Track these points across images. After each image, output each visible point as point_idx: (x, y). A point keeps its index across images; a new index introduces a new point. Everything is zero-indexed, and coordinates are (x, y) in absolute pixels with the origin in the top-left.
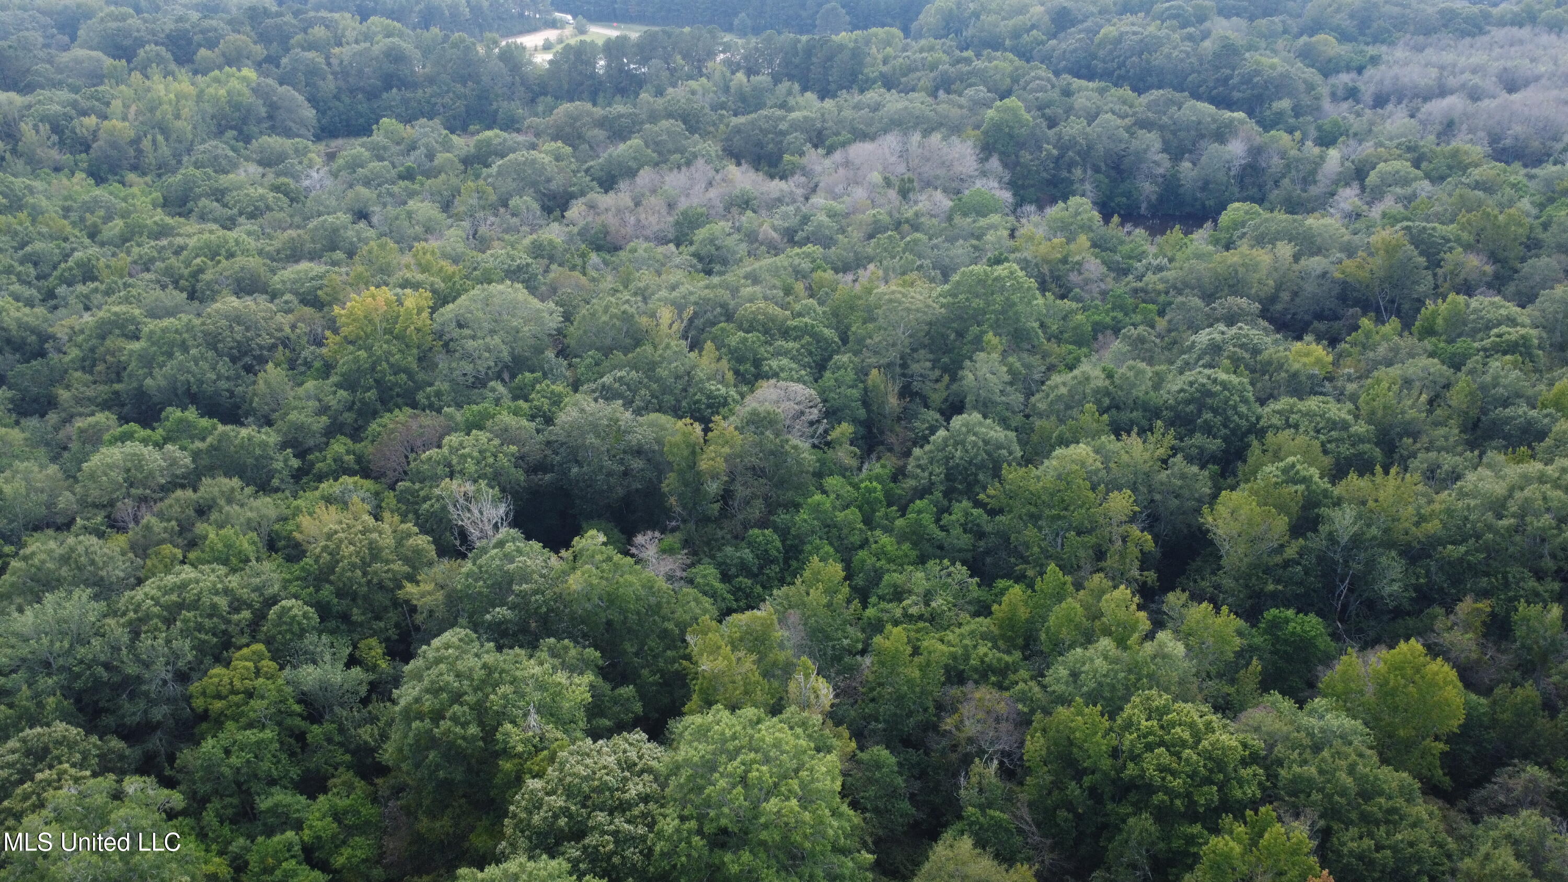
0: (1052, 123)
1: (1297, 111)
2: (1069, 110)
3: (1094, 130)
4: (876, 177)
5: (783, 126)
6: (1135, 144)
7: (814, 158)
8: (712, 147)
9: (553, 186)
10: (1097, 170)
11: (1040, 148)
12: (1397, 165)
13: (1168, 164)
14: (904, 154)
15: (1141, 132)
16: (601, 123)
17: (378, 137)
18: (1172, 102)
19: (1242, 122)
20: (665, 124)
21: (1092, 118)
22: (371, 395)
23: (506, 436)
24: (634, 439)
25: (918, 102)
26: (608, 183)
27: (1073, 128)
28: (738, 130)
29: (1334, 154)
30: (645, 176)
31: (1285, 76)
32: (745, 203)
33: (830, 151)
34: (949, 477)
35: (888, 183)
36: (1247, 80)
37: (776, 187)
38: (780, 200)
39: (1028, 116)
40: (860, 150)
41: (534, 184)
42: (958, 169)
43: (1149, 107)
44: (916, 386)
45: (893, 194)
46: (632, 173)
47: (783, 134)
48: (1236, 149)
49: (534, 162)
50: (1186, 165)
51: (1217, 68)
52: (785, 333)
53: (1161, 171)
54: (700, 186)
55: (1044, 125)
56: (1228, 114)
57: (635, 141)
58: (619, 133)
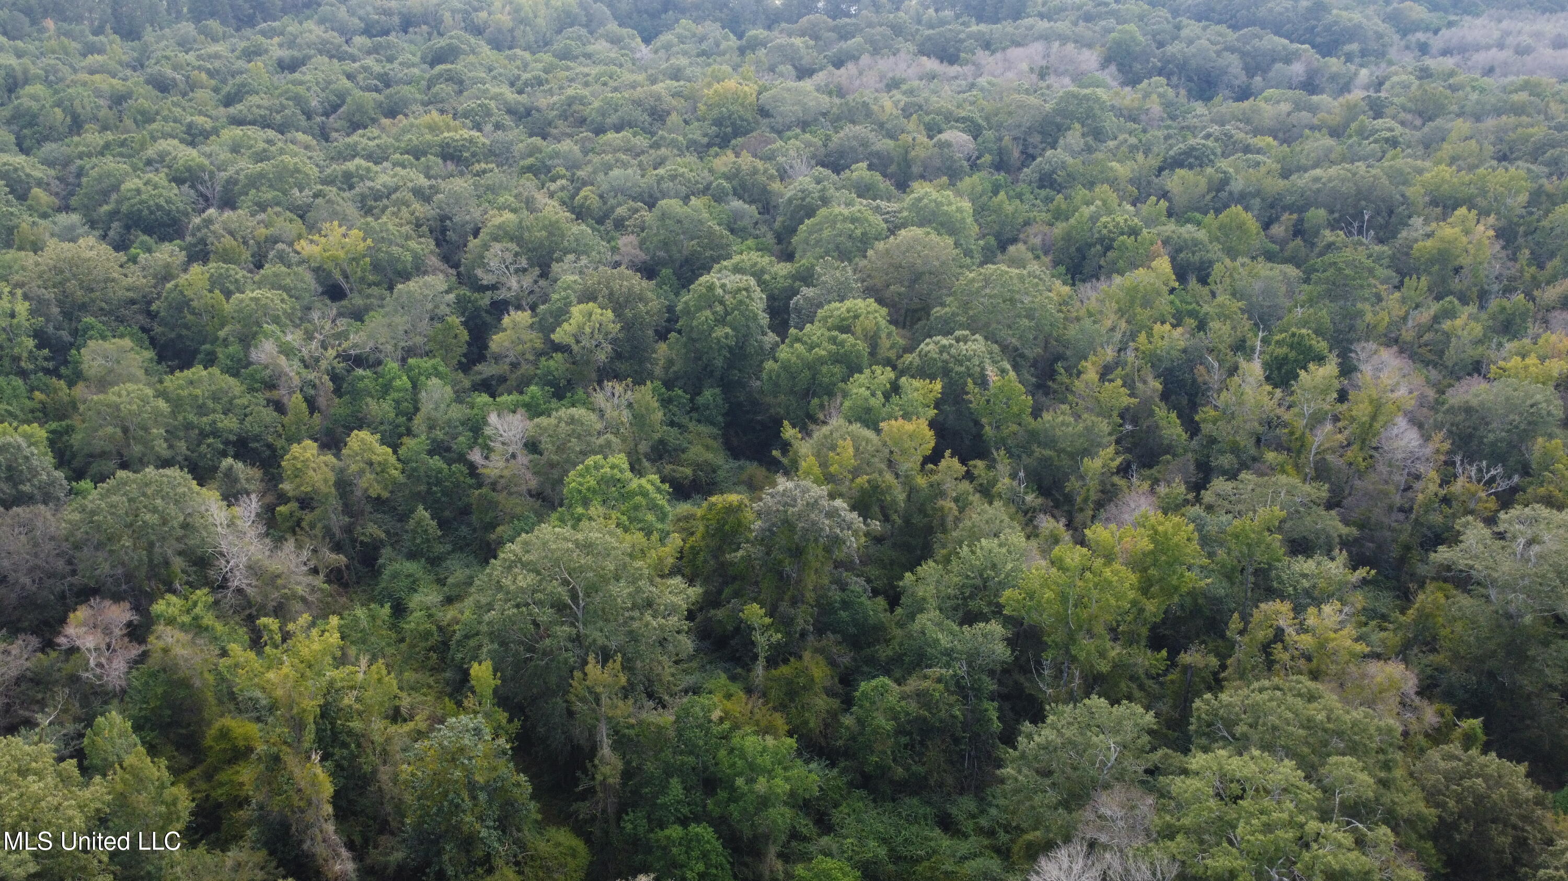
0: (1161, 45)
1: (1364, 53)
2: (1175, 38)
3: (1193, 49)
4: (1024, 66)
5: (962, 36)
6: (1221, 62)
7: (982, 56)
8: (912, 48)
9: (803, 62)
10: (1190, 79)
11: (1148, 61)
12: (1404, 77)
13: (1244, 78)
14: (1047, 56)
15: (1226, 54)
16: (833, 29)
17: (678, 30)
18: (1256, 36)
19: (1305, 51)
20: (879, 29)
21: (1190, 42)
22: (729, 130)
23: (808, 144)
24: (874, 148)
25: (1062, 26)
26: (839, 63)
27: (1173, 49)
28: (929, 38)
29: (1364, 72)
30: (865, 59)
31: (1359, 26)
32: (933, 77)
33: (993, 52)
34: (1041, 179)
35: (1032, 70)
36: (1328, 29)
37: (955, 69)
38: (956, 78)
39: (1141, 38)
40: (1015, 53)
41: (792, 59)
42: (1084, 67)
43: (1238, 40)
44: (1031, 151)
45: (1034, 77)
46: (856, 58)
47: (962, 41)
48: (1298, 69)
49: (792, 45)
50: (1258, 79)
51: (1307, 20)
52: (957, 121)
53: (1237, 82)
54: (903, 66)
55: (1154, 46)
56: (1296, 46)
57: (858, 39)
58: (845, 35)
